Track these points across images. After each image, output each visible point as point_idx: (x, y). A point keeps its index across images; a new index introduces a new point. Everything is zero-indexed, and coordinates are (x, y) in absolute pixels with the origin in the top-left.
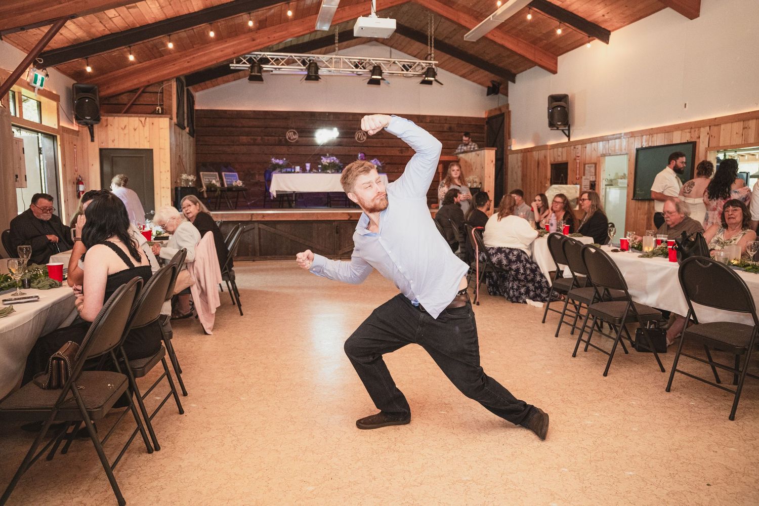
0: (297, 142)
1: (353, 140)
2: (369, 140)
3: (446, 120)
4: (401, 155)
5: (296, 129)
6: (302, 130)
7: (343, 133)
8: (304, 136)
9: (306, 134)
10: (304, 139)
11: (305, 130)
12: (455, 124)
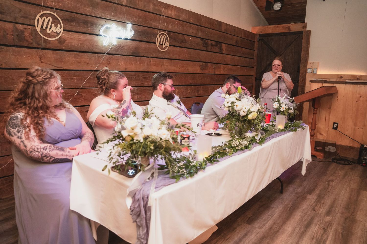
0: (61, 41)
1: (152, 45)
2: (171, 48)
3: (235, 31)
4: (202, 72)
5: (58, 10)
6: (72, 17)
7: (139, 32)
8: (75, 30)
9: (80, 26)
10: (77, 36)
11: (77, 18)
12: (240, 37)
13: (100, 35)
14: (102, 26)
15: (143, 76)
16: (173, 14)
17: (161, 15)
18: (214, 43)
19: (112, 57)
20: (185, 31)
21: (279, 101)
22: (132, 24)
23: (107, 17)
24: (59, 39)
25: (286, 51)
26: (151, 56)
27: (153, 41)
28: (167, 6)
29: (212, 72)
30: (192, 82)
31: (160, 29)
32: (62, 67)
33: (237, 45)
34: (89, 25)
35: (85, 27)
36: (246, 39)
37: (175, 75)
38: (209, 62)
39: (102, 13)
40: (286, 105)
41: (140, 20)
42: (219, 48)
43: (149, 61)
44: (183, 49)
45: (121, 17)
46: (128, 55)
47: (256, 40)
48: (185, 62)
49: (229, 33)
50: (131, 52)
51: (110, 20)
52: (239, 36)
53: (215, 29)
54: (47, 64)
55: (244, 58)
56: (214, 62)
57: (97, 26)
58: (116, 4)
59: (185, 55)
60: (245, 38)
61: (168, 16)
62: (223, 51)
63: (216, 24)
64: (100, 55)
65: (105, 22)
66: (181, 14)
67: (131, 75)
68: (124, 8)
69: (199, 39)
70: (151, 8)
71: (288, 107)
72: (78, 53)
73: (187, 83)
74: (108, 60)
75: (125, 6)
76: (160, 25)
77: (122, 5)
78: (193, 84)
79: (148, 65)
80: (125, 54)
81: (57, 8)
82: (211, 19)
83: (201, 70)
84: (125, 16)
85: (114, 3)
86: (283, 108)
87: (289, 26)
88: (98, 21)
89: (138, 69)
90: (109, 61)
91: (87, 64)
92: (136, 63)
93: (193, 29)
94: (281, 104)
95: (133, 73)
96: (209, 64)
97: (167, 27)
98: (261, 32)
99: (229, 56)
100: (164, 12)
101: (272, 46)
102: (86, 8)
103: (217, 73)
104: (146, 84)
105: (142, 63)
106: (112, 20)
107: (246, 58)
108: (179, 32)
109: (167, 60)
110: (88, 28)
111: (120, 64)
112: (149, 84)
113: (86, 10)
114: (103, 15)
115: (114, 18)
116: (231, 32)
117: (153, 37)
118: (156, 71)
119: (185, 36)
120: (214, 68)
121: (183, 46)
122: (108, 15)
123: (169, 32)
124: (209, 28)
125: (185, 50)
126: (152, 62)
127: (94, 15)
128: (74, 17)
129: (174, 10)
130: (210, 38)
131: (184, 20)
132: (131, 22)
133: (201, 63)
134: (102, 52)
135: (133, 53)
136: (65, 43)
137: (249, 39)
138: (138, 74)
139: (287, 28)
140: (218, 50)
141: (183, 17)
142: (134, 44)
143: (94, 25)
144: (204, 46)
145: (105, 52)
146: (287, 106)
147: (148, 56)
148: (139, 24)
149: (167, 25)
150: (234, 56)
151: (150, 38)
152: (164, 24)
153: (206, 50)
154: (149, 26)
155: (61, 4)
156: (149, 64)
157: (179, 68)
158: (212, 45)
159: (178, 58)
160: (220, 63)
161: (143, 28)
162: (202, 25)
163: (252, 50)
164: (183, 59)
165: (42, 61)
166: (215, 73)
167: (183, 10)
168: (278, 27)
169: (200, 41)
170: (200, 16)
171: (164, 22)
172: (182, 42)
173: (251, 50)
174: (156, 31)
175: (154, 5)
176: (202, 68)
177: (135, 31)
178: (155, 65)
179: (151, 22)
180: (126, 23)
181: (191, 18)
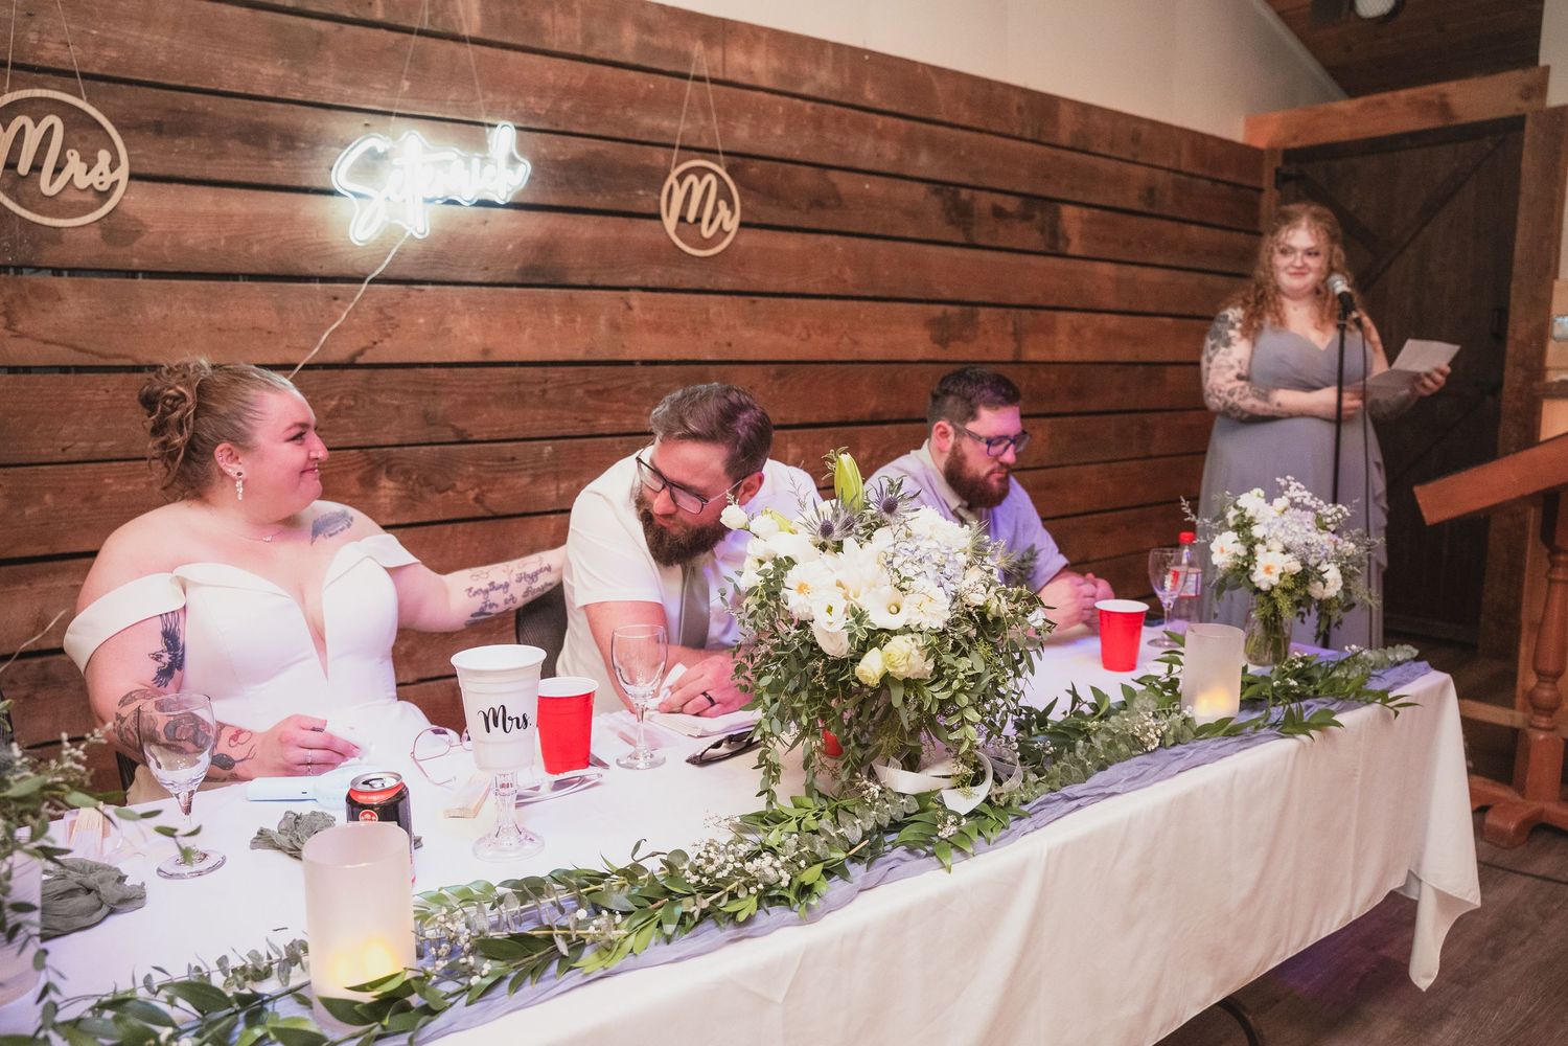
0: (116, 229)
1: (641, 231)
2: (754, 238)
3: (1136, 139)
4: (942, 355)
5: (99, 79)
6: (179, 111)
7: (558, 164)
8: (195, 173)
9: (222, 154)
10: (204, 200)
11: (205, 114)
12: (1169, 170)
13: (331, 192)
14: (344, 144)
15: (590, 382)
16: (760, 66)
17: (686, 77)
18: (1011, 204)
19: (408, 296)
20: (834, 147)
21: (1244, 526)
22: (517, 128)
23: (374, 102)
24: (106, 221)
25: (1426, 230)
26: (635, 279)
27: (643, 206)
28: (718, 30)
29: (1003, 350)
30: (881, 409)
31: (681, 148)
32: (125, 357)
33: (1156, 211)
34: (275, 144)
35: (249, 157)
36: (1208, 179)
37: (780, 375)
38: (987, 298)
39: (344, 82)
40: (1286, 550)
41: (566, 106)
42: (1042, 231)
43: (623, 306)
44: (827, 239)
45: (453, 95)
46: (498, 280)
47: (1267, 182)
48: (837, 305)
49: (1101, 151)
50: (516, 267)
51: (390, 114)
52: (1166, 165)
53: (1017, 133)
54: (46, 342)
55: (1196, 277)
56: (1018, 299)
57: (321, 148)
58: (421, 33)
59: (835, 272)
60: (1199, 171)
61: (729, 77)
62: (1068, 241)
63: (1019, 108)
64: (342, 289)
65: (367, 125)
66: (806, 68)
67: (518, 383)
68: (469, 51)
69: (922, 188)
70: (627, 41)
71: (1304, 564)
72: (213, 285)
73: (854, 415)
74: (380, 310)
75: (475, 41)
76: (680, 127)
77: (458, 39)
78: (886, 417)
79: (614, 326)
80: (480, 279)
81: (96, 71)
82: (989, 84)
83: (937, 346)
84: (474, 92)
85: (409, 31)
86: (1268, 570)
87: (1443, 96)
88: (321, 122)
89: (556, 352)
90: (393, 314)
91: (265, 334)
92: (547, 322)
93: (881, 135)
94: (1259, 548)
95: (529, 372)
96: (983, 313)
97: (725, 135)
98: (1295, 138)
99: (1105, 269)
100: (703, 58)
101: (1353, 207)
102: (254, 66)
103: (1032, 354)
104: (605, 423)
105: (579, 319)
106: (399, 115)
107: (1209, 278)
108: (797, 154)
109: (728, 298)
110: (268, 159)
111: (449, 330)
112: (627, 422)
113: (258, 72)
114: (350, 95)
115: (411, 102)
116: (1111, 145)
117: (644, 189)
118: (665, 357)
119: (834, 175)
120: (1015, 334)
121: (824, 227)
122: (382, 90)
123: (738, 161)
124: (980, 131)
125: (838, 244)
126: (636, 312)
127: (299, 96)
128: (189, 113)
129: (761, 50)
130: (987, 182)
131: (825, 95)
132: (512, 118)
133: (938, 310)
134: (348, 272)
135: (528, 270)
136: (144, 238)
137: (1228, 176)
138: (555, 374)
139: (1430, 104)
140: (1034, 239)
141: (823, 78)
142: (535, 226)
143: (303, 145)
144: (952, 222)
145: (367, 271)
146: (1289, 556)
147: (618, 283)
148: (557, 125)
149: (724, 123)
150: (1135, 269)
151: (623, 195)
152: (708, 118)
153: (961, 239)
154: (619, 134)
155: (114, 54)
156: (620, 320)
157: (804, 335)
158: (998, 213)
159: (792, 287)
160: (1053, 303)
161: (578, 147)
162: (938, 117)
163: (1247, 232)
164: (828, 293)
165: (20, 327)
166: (1024, 359)
167: (820, 45)
168: (1381, 104)
169: (926, 197)
170: (919, 70)
171: (706, 111)
172: (818, 203)
173: (1238, 230)
174: (659, 155)
175: (647, 27)
176: (942, 332)
177: (536, 163)
178: (656, 328)
179: (630, 113)
180: (482, 124)
181: (868, 86)
